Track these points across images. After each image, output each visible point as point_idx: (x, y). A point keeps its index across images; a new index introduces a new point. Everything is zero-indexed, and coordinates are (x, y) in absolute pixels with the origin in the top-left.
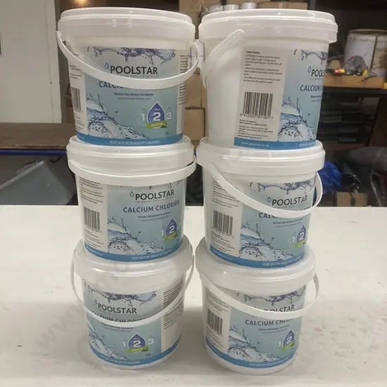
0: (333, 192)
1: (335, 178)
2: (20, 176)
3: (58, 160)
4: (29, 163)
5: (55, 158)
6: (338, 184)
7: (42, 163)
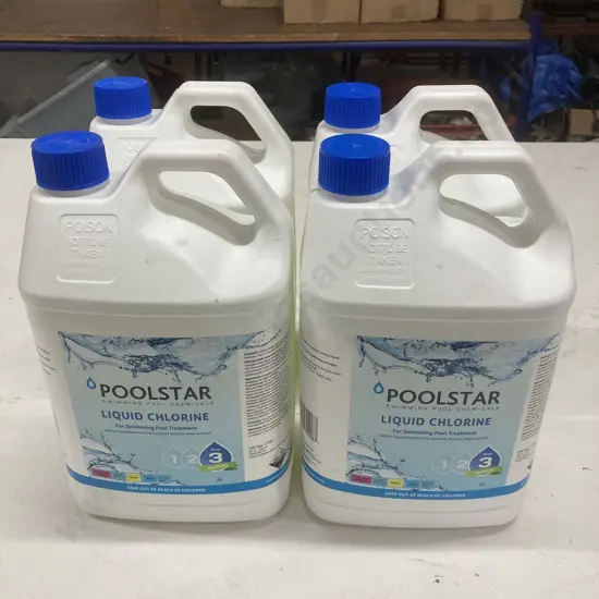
0: (565, 109)
1: (572, 84)
2: (73, 86)
3: (129, 58)
4: (87, 63)
5: (123, 57)
6: (576, 94)
7: (103, 65)
